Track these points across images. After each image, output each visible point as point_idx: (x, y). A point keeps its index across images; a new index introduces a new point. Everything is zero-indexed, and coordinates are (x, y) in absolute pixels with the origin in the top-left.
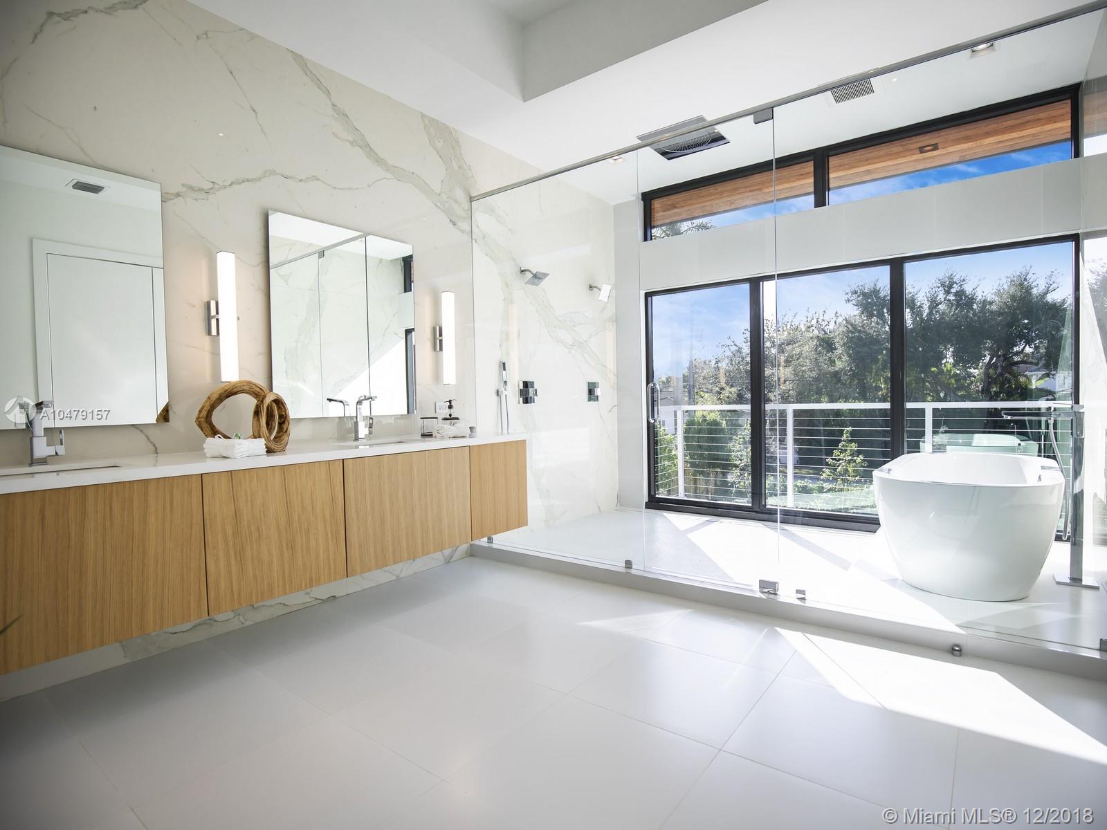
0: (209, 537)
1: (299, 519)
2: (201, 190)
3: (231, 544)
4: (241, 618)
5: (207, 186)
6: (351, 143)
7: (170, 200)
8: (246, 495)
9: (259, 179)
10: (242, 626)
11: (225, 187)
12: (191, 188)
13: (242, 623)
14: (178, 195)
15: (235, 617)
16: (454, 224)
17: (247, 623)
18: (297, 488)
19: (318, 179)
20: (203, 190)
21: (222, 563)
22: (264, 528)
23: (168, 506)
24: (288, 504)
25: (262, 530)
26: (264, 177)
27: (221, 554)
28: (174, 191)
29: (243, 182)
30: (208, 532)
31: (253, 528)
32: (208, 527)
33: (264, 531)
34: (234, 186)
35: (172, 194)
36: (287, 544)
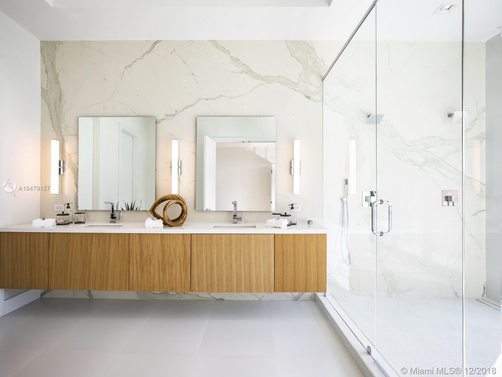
0: (131, 259)
1: (168, 259)
2: (171, 115)
3: (139, 264)
4: (179, 296)
5: (174, 113)
6: (241, 72)
7: (160, 122)
8: (146, 244)
9: (195, 104)
10: (179, 299)
11: (181, 111)
12: (168, 115)
13: (179, 298)
14: (163, 119)
15: (176, 294)
16: (308, 98)
17: (182, 299)
18: (168, 245)
19: (223, 96)
20: (172, 115)
21: (135, 271)
22: (152, 260)
23: (117, 244)
24: (163, 251)
25: (151, 261)
26: (197, 102)
27: (135, 267)
28: (162, 118)
29: (188, 107)
30: (131, 257)
31: (148, 259)
32: (130, 255)
33: (152, 261)
34: (184, 110)
35: (161, 120)
36: (162, 269)
